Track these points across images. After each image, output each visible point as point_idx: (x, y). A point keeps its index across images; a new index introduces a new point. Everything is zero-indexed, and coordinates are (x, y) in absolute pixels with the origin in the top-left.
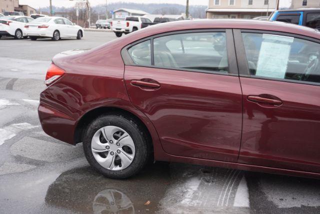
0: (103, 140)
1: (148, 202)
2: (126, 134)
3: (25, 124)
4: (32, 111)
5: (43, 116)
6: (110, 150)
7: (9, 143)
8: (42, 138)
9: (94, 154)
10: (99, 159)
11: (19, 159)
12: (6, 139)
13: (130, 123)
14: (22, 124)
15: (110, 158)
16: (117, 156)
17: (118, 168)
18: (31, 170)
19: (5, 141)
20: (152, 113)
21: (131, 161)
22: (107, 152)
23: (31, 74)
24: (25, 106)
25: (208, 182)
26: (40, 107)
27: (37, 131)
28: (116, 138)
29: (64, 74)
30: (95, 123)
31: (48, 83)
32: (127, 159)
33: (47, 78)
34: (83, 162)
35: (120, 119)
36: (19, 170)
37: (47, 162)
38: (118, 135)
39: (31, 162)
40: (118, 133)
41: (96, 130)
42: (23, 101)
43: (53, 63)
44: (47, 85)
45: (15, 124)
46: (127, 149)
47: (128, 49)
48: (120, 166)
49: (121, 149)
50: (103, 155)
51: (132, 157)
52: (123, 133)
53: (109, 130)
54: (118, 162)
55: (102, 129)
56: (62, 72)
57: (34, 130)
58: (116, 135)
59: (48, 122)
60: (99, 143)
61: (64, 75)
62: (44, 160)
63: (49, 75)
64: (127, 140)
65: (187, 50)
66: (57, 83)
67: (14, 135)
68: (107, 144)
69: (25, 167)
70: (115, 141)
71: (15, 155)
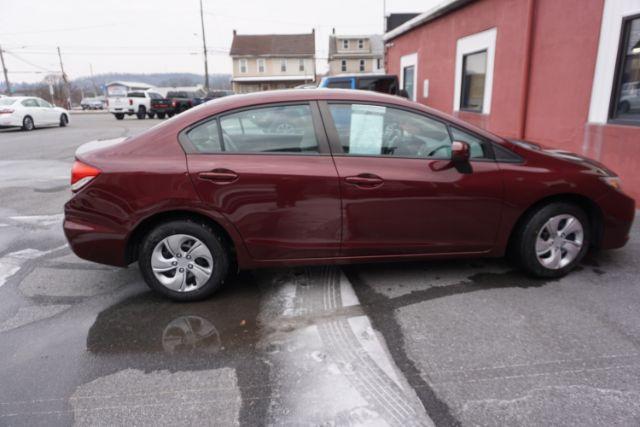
0: (167, 255)
1: (244, 322)
2: (198, 242)
3: (29, 251)
6: (179, 267)
7: (14, 281)
9: (156, 275)
10: (165, 281)
11: (40, 300)
12: (8, 276)
13: (202, 228)
14: (23, 252)
15: (179, 277)
16: (188, 273)
17: (192, 288)
18: (65, 311)
19: (7, 278)
20: (231, 211)
21: (209, 276)
22: (175, 270)
25: (305, 285)
26: (67, 222)
27: (52, 258)
28: (185, 249)
29: (100, 174)
30: (154, 234)
31: (75, 188)
32: (203, 274)
33: (73, 182)
34: (140, 287)
35: (189, 224)
36: (47, 314)
37: (86, 297)
38: (188, 246)
39: (59, 301)
40: (186, 242)
41: (156, 243)
42: (13, 220)
43: (78, 160)
44: (75, 191)
45: (11, 254)
46: (202, 262)
47: (188, 132)
48: (195, 284)
49: (192, 263)
50: (169, 274)
51: (209, 270)
52: (193, 242)
53: (174, 241)
54: (191, 280)
55: (164, 241)
56: (95, 171)
57: (46, 256)
58: (185, 245)
60: (162, 259)
61: (98, 175)
62: (78, 294)
63: (76, 177)
64: (201, 249)
66: (89, 189)
67: (18, 268)
68: (174, 259)
69: (55, 309)
70: (184, 254)
71: (31, 295)
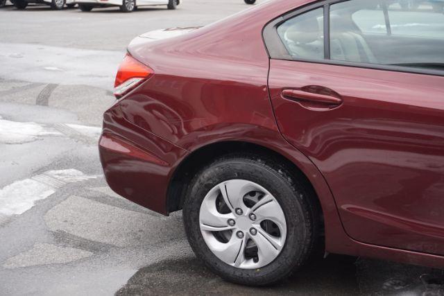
0: (223, 208)
2: (269, 196)
3: (72, 171)
4: (85, 147)
5: (107, 157)
6: (237, 228)
7: (42, 207)
8: (103, 199)
9: (204, 234)
10: (214, 244)
11: (61, 238)
12: (38, 199)
13: (277, 175)
14: (65, 171)
15: (235, 243)
16: (249, 240)
17: (251, 264)
18: (83, 260)
19: (36, 202)
20: (323, 156)
21: (278, 252)
22: (230, 231)
23: (82, 76)
24: (72, 137)
26: (104, 138)
27: (94, 185)
28: (249, 204)
29: (151, 75)
30: (208, 173)
31: (118, 92)
32: (270, 247)
33: (117, 84)
34: (182, 249)
35: (259, 166)
36: (61, 259)
37: (113, 246)
38: (254, 199)
39: (83, 244)
40: (252, 193)
41: (209, 187)
42: (69, 129)
43: (129, 54)
44: (118, 97)
45: (52, 172)
46: (270, 228)
47: (278, 25)
48: (256, 261)
49: (257, 226)
50: (222, 237)
51: (280, 243)
52: (262, 195)
53: (235, 189)
54: (251, 253)
55: (221, 186)
57: (88, 183)
58: (249, 197)
59: (117, 168)
60: (215, 212)
62: (106, 241)
63: (122, 77)
64: (271, 208)
65: (396, 29)
66: (134, 94)
67: (52, 192)
68: (231, 216)
69: (73, 253)
70: (247, 211)
71: (54, 229)
